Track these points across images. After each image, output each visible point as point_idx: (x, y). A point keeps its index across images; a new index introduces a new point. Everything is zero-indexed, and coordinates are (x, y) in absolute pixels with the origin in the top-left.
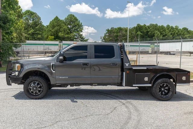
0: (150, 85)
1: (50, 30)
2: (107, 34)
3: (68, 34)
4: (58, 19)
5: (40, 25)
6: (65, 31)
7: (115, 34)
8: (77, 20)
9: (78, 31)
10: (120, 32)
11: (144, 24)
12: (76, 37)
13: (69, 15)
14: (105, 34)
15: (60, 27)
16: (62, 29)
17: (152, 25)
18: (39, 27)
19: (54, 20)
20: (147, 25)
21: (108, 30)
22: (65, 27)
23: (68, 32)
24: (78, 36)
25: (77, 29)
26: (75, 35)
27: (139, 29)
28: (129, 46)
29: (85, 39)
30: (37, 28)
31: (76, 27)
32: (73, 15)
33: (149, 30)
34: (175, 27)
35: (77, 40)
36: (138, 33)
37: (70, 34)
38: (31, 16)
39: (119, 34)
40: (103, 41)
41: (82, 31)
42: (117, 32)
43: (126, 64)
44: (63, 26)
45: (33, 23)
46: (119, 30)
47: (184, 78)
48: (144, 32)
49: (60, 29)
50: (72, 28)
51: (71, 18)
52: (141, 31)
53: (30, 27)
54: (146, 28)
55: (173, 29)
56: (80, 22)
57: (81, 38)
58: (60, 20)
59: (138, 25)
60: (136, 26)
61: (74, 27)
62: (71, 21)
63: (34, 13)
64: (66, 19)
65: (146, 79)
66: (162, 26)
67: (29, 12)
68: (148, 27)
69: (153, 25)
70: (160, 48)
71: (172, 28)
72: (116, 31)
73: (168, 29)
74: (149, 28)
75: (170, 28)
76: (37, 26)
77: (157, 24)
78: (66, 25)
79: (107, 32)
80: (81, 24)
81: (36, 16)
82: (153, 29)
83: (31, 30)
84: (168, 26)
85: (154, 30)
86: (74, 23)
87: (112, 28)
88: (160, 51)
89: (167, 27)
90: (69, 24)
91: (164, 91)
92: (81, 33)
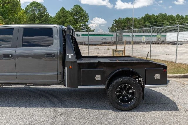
0: (103, 87)
1: (57, 21)
2: (115, 25)
3: (74, 24)
4: (64, 10)
5: (45, 16)
6: (71, 22)
7: (123, 25)
8: (83, 10)
9: (84, 22)
10: (127, 22)
11: (153, 14)
12: (82, 27)
13: (75, 6)
14: (113, 24)
15: (66, 18)
16: (67, 20)
17: (161, 15)
18: (45, 18)
19: (60, 10)
20: (156, 15)
21: (116, 21)
22: (71, 18)
23: (74, 23)
24: (84, 27)
25: (83, 20)
26: (81, 26)
27: (147, 19)
28: (134, 36)
29: (91, 30)
30: (43, 19)
31: (81, 18)
32: (79, 5)
33: (157, 20)
34: (185, 17)
35: (83, 30)
36: (146, 23)
37: (76, 25)
38: (37, 7)
39: (126, 24)
40: (110, 32)
41: (87, 22)
42: (125, 23)
43: (69, 55)
44: (69, 17)
45: (39, 14)
46: (126, 21)
47: (157, 77)
48: (152, 22)
49: (66, 20)
50: (78, 19)
51: (77, 9)
52: (150, 21)
53: (37, 18)
54: (154, 18)
55: (183, 19)
56: (86, 13)
57: (87, 29)
58: (66, 10)
59: (147, 15)
60: (144, 16)
61: (80, 17)
62: (77, 12)
63: (40, 4)
64: (72, 10)
65: (98, 78)
66: (172, 16)
67: (35, 3)
68: (156, 17)
69: (163, 14)
70: (167, 38)
71: (182, 17)
72: (124, 21)
73: (178, 19)
74: (158, 18)
75: (180, 17)
76: (43, 17)
77: (166, 14)
78: (71, 15)
79: (114, 22)
80: (87, 14)
81: (42, 7)
82: (162, 18)
83: (37, 21)
84: (178, 15)
85: (163, 20)
86: (80, 14)
87: (119, 18)
88: (167, 41)
89: (177, 17)
90: (75, 15)
91: (127, 96)
92: (87, 24)
